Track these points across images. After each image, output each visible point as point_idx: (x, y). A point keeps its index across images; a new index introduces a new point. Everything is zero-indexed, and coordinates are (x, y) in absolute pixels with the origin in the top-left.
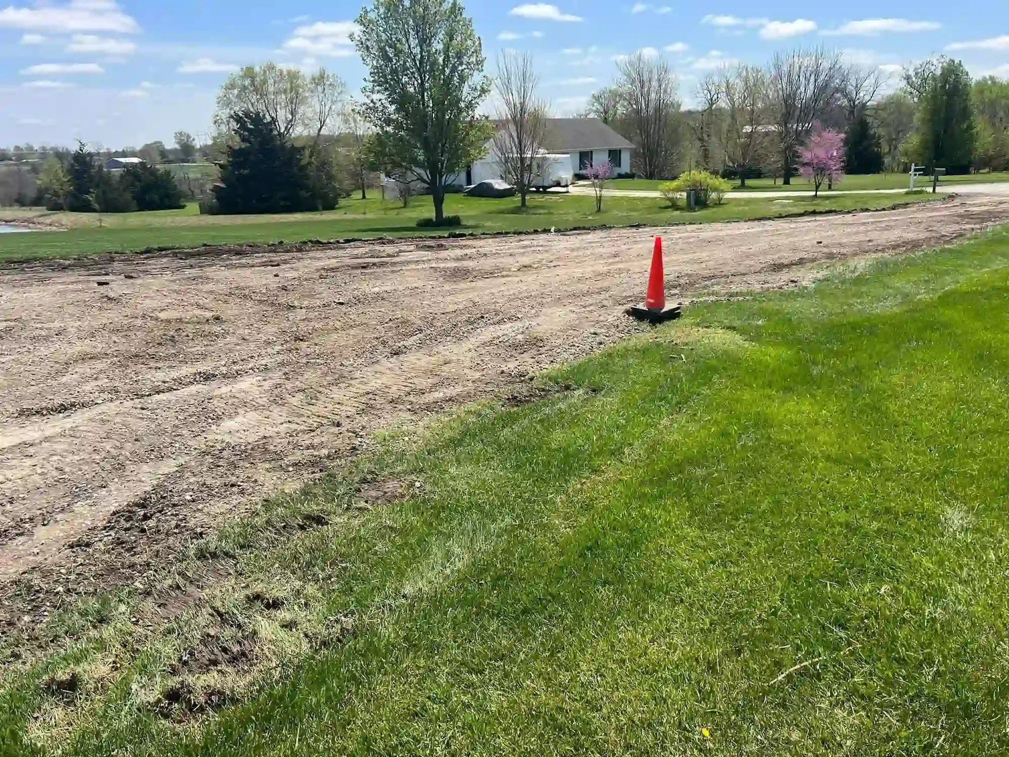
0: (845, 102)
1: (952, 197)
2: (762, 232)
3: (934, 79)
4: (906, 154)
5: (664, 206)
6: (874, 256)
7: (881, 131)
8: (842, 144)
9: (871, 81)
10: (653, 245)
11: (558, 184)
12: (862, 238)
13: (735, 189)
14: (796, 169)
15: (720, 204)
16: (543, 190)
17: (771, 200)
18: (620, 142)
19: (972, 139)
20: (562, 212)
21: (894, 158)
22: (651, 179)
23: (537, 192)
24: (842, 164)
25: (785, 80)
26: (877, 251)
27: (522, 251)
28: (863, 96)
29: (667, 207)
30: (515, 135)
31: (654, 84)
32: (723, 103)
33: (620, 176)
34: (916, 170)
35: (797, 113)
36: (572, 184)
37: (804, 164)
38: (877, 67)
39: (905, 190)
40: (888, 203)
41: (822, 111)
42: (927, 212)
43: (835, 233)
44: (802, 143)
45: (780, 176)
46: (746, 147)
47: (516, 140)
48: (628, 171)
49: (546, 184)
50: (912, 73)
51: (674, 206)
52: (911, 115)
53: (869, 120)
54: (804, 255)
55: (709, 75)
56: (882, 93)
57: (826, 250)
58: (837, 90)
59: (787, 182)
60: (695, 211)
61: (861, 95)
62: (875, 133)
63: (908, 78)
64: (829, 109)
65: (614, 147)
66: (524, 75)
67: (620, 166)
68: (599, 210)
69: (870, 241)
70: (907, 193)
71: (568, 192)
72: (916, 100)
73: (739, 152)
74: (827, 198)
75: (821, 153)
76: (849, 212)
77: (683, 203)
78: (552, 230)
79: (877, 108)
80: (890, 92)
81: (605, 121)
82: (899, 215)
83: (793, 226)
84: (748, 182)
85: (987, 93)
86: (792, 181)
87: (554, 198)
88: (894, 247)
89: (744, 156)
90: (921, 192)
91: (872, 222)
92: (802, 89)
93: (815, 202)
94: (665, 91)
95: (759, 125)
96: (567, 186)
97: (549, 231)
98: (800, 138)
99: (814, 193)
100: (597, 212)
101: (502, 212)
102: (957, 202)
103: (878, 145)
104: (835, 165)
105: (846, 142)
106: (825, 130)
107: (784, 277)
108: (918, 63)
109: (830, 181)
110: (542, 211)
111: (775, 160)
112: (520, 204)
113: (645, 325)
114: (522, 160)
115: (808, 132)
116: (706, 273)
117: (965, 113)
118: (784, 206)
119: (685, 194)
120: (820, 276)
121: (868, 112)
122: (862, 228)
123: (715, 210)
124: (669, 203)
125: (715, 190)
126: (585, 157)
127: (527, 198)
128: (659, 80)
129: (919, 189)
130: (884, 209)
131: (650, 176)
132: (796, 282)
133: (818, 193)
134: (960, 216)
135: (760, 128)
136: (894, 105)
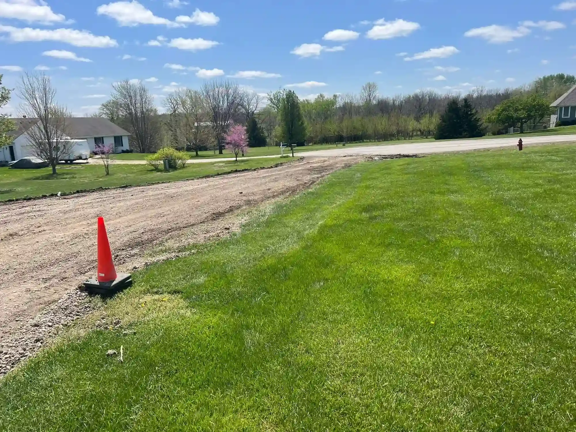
0: (243, 110)
1: (302, 158)
2: (206, 187)
3: (283, 99)
4: (276, 136)
5: (151, 169)
6: (273, 200)
7: (263, 126)
8: (246, 132)
9: (254, 101)
10: (96, 226)
11: (80, 158)
12: (264, 187)
13: (192, 157)
14: (224, 146)
15: (184, 167)
16: (70, 162)
17: (212, 164)
18: (120, 131)
19: (304, 129)
20: (82, 176)
21: (271, 139)
22: (144, 153)
23: (66, 163)
24: (248, 143)
25: (211, 98)
26: (274, 197)
27: (18, 217)
28: (252, 107)
29: (152, 170)
30: (42, 127)
31: (138, 98)
32: (181, 110)
33: (123, 152)
34: (283, 146)
35: (221, 116)
36: (90, 157)
37: (228, 144)
38: (256, 94)
39: (280, 156)
40: (273, 163)
41: (233, 115)
42: (293, 168)
43: (249, 185)
44: (225, 132)
45: (217, 149)
46: (195, 134)
47: (44, 131)
48: (128, 149)
49: (72, 158)
50: (272, 97)
51: (156, 169)
52: (275, 117)
53: (257, 120)
54: (233, 204)
55: (171, 95)
56: (260, 106)
57: (244, 198)
58: (238, 104)
59: (221, 153)
60: (170, 172)
61: (251, 107)
62: (260, 126)
63: (271, 100)
64: (237, 114)
65: (117, 135)
66: (45, 89)
67: (122, 146)
68: (108, 174)
69: (269, 189)
70: (281, 157)
71: (88, 163)
72: (276, 110)
73: (192, 137)
74: (242, 161)
75: (236, 137)
76: (255, 170)
77: (162, 167)
78: (59, 195)
79: (259, 114)
80: (265, 106)
81: (112, 120)
82: (280, 170)
83: (225, 181)
84: (200, 153)
85: (306, 107)
86: (224, 151)
87: (78, 167)
88: (283, 193)
89: (195, 139)
90: (287, 157)
91: (268, 176)
92: (221, 103)
93: (236, 164)
94: (145, 102)
95: (202, 122)
96: (87, 159)
97: (56, 195)
98: (224, 129)
99: (235, 159)
100: (106, 175)
101: (37, 178)
102: (305, 162)
103: (263, 133)
104: (244, 143)
105: (247, 131)
106: (236, 125)
107: (221, 223)
108: (274, 92)
109: (243, 152)
110: (68, 176)
111: (212, 141)
112: (52, 172)
113: (97, 300)
114: (50, 144)
115: (228, 126)
116: (165, 227)
117: (299, 117)
118: (220, 167)
119: (162, 162)
120: (243, 221)
121: (255, 116)
122: (263, 180)
123: (181, 171)
124: (153, 168)
125: (180, 158)
126: (99, 141)
127: (57, 167)
128: (141, 96)
129: (286, 155)
130: (272, 167)
131: (143, 151)
132: (228, 229)
133: (238, 159)
134: (309, 170)
135: (202, 123)
136: (266, 112)
